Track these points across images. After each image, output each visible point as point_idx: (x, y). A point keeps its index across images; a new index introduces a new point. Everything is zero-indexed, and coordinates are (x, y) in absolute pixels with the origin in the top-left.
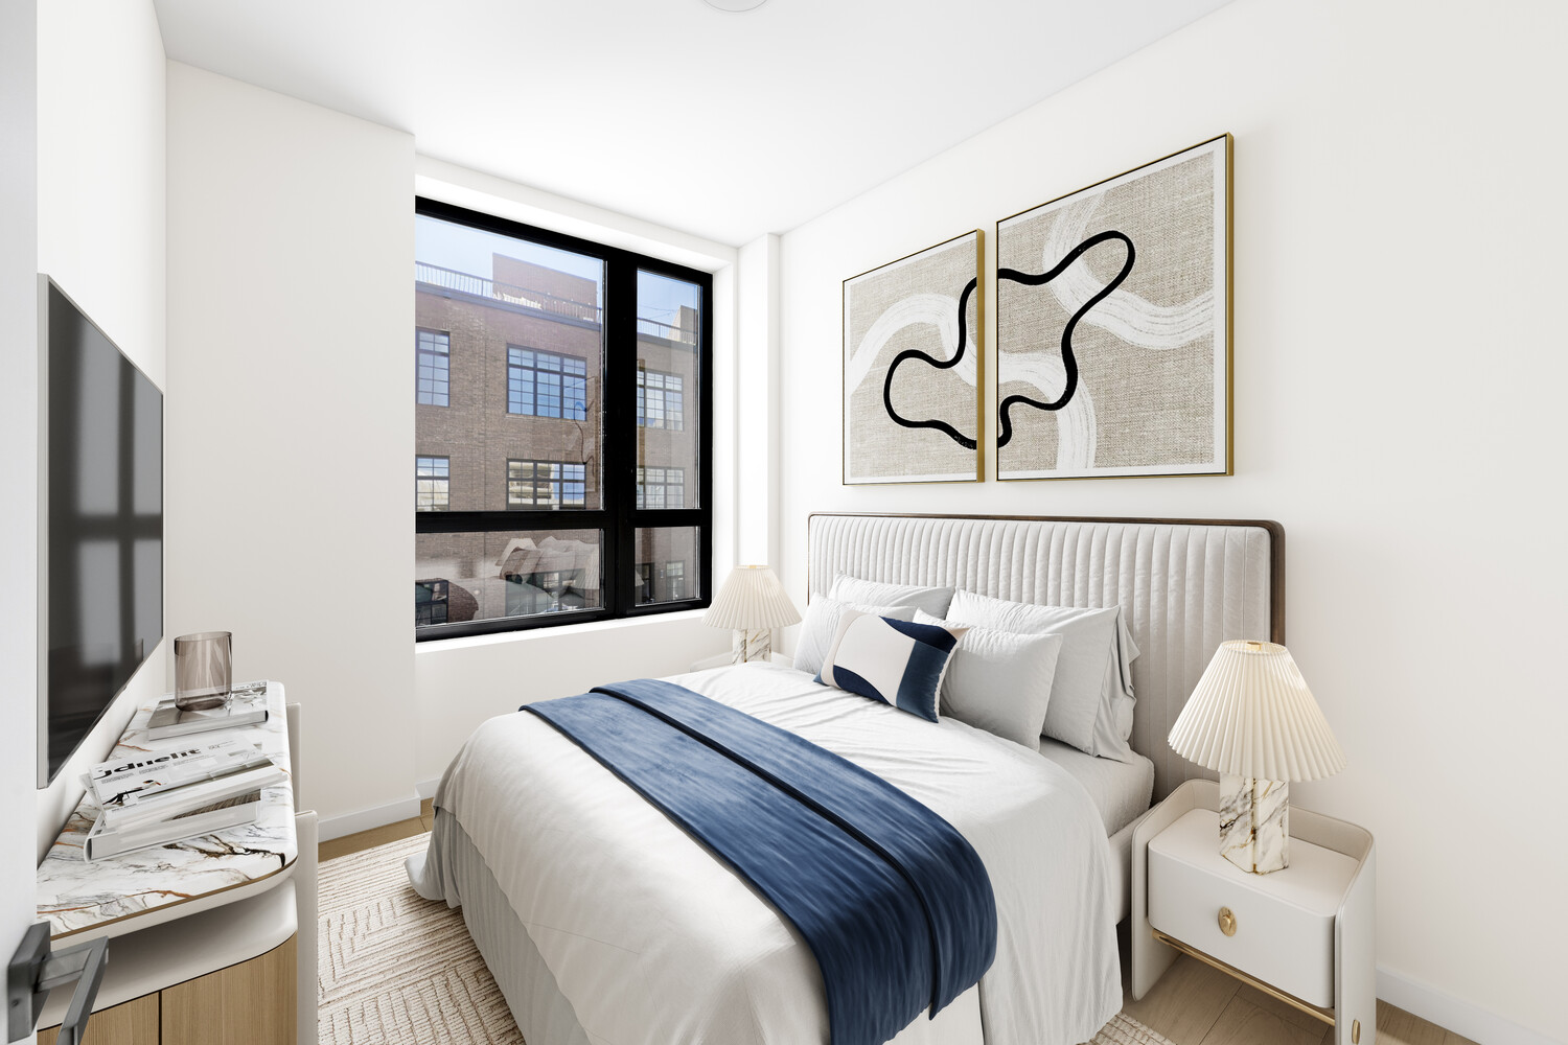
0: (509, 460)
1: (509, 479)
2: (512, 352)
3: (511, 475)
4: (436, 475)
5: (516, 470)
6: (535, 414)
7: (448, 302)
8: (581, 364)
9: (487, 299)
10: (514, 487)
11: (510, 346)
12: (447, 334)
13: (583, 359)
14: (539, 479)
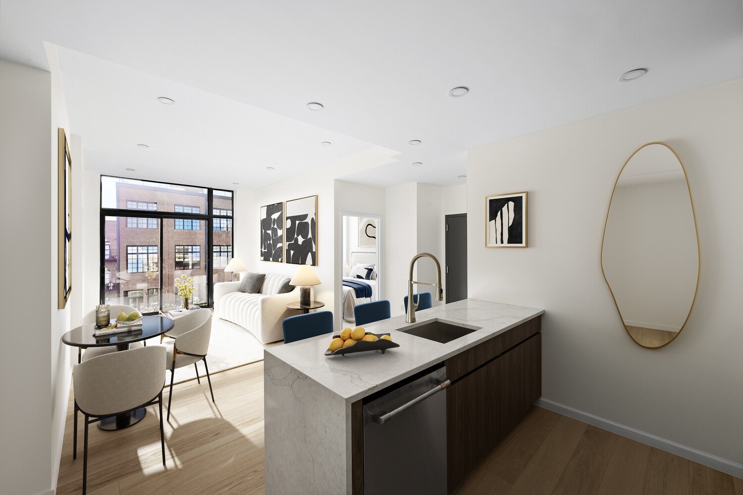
0: (176, 246)
1: (176, 252)
2: (176, 207)
3: (176, 251)
4: (154, 252)
5: (178, 249)
6: (184, 229)
7: (156, 192)
8: (198, 209)
9: (168, 189)
10: (177, 255)
11: (175, 205)
12: (156, 203)
13: (199, 207)
14: (186, 252)
